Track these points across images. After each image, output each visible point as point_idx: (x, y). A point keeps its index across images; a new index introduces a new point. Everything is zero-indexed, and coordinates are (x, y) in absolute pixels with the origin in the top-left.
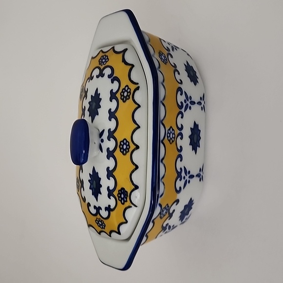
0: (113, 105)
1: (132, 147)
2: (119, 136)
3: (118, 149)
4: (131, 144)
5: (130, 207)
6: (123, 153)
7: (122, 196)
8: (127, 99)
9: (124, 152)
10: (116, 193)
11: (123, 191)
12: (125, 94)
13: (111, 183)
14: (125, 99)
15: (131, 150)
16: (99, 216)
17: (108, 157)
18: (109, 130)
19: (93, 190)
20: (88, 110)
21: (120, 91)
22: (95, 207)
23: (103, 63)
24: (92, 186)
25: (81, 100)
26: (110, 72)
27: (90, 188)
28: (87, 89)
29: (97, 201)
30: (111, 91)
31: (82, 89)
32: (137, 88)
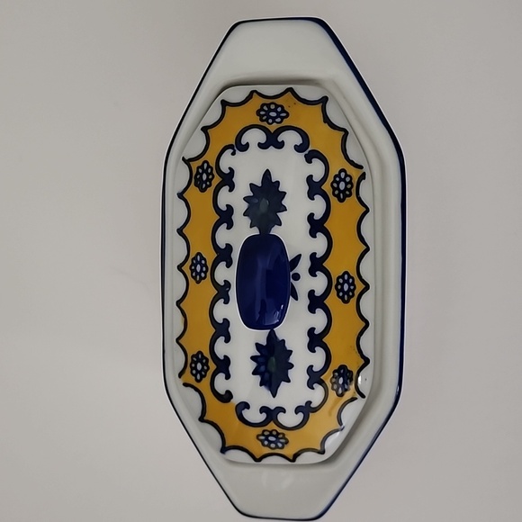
0: (318, 207)
1: (359, 287)
2: (336, 266)
3: (334, 291)
4: (357, 282)
5: (353, 399)
6: (342, 298)
7: (341, 381)
8: (345, 196)
9: (345, 297)
10: (327, 377)
11: (343, 372)
12: (342, 186)
13: (318, 359)
14: (342, 196)
15: (357, 292)
16: (272, 426)
17: (312, 309)
18: (313, 256)
19: (267, 375)
20: (245, 214)
21: (330, 179)
22: (264, 409)
23: (274, 119)
24: (263, 368)
25: (203, 190)
26: (298, 140)
27: (254, 373)
28: (232, 170)
29: (274, 396)
30: (310, 179)
31: (202, 167)
32: (363, 176)
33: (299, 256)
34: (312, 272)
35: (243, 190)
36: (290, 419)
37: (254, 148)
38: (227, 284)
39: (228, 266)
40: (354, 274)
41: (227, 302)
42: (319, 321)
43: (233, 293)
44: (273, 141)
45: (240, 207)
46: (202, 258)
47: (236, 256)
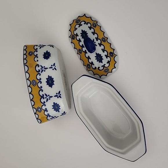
0: (92, 30)
1: (106, 39)
2: (100, 37)
3: (102, 41)
5: (115, 56)
6: (104, 42)
7: (111, 55)
8: (96, 26)
9: (105, 41)
10: (109, 55)
11: (111, 53)
12: (94, 25)
13: (106, 53)
14: (95, 26)
15: (106, 40)
16: (105, 68)
17: (100, 46)
18: (96, 38)
20: (82, 38)
21: (92, 25)
22: (102, 66)
23: (79, 22)
24: (98, 60)
25: (74, 39)
26: (84, 23)
27: (97, 61)
28: (77, 33)
29: (102, 63)
30: (89, 27)
31: (72, 36)
32: (97, 22)
33: (94, 39)
34: (97, 40)
35: (80, 35)
36: (107, 65)
37: (78, 28)
38: (85, 50)
39: (84, 48)
40: (104, 37)
41: (87, 53)
42: (102, 47)
43: (87, 51)
44: (80, 25)
45: (81, 38)
46: (80, 49)
47: (84, 45)
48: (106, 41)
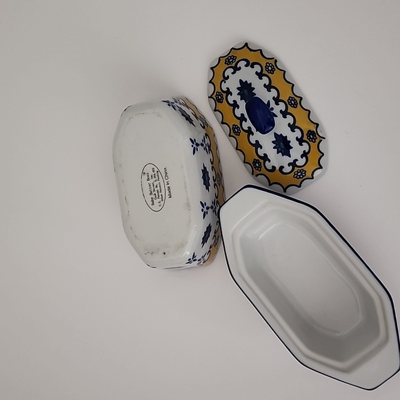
0: (265, 80)
1: (298, 100)
2: (284, 97)
3: (289, 106)
4: (296, 98)
5: (321, 141)
6: (294, 107)
7: (311, 137)
10: (305, 138)
11: (310, 133)
12: (270, 69)
13: (298, 133)
14: (272, 72)
15: (298, 102)
16: (296, 169)
17: (285, 117)
18: (274, 98)
19: (283, 151)
20: (241, 99)
21: (264, 69)
22: (289, 165)
23: (232, 62)
24: (280, 149)
25: (222, 102)
26: (245, 63)
27: (278, 153)
28: (228, 88)
29: (290, 156)
30: (257, 73)
31: (217, 95)
32: (276, 61)
33: (269, 101)
34: (277, 104)
35: (235, 92)
36: (301, 162)
37: (231, 76)
38: (249, 128)
39: (246, 121)
40: (293, 96)
41: (253, 134)
42: (290, 119)
43: (254, 129)
44: (236, 69)
45: (238, 98)
46: (235, 126)
47: (246, 116)
48: (299, 105)
